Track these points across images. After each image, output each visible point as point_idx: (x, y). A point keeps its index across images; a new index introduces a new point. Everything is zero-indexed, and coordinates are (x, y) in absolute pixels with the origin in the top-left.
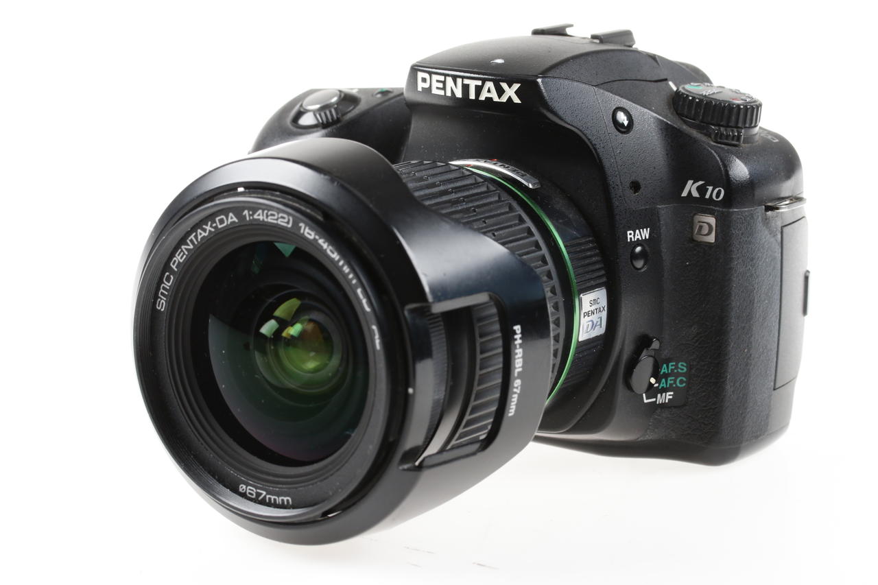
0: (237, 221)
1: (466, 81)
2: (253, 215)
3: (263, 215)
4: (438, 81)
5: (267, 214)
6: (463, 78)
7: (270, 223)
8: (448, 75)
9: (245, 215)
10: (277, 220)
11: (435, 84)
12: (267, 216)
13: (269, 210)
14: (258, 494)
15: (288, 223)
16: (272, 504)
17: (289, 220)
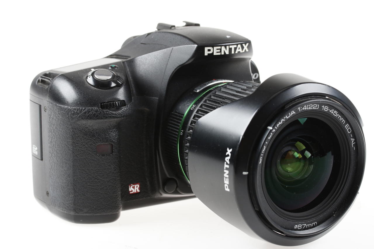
0: (295, 113)
1: (231, 47)
2: (302, 109)
3: (306, 108)
4: (217, 49)
5: (308, 106)
6: (229, 45)
7: (310, 109)
8: (223, 46)
9: (299, 109)
10: (312, 108)
11: (215, 51)
12: (308, 107)
13: (309, 105)
14: (303, 226)
15: (317, 107)
16: (309, 228)
17: (318, 106)
